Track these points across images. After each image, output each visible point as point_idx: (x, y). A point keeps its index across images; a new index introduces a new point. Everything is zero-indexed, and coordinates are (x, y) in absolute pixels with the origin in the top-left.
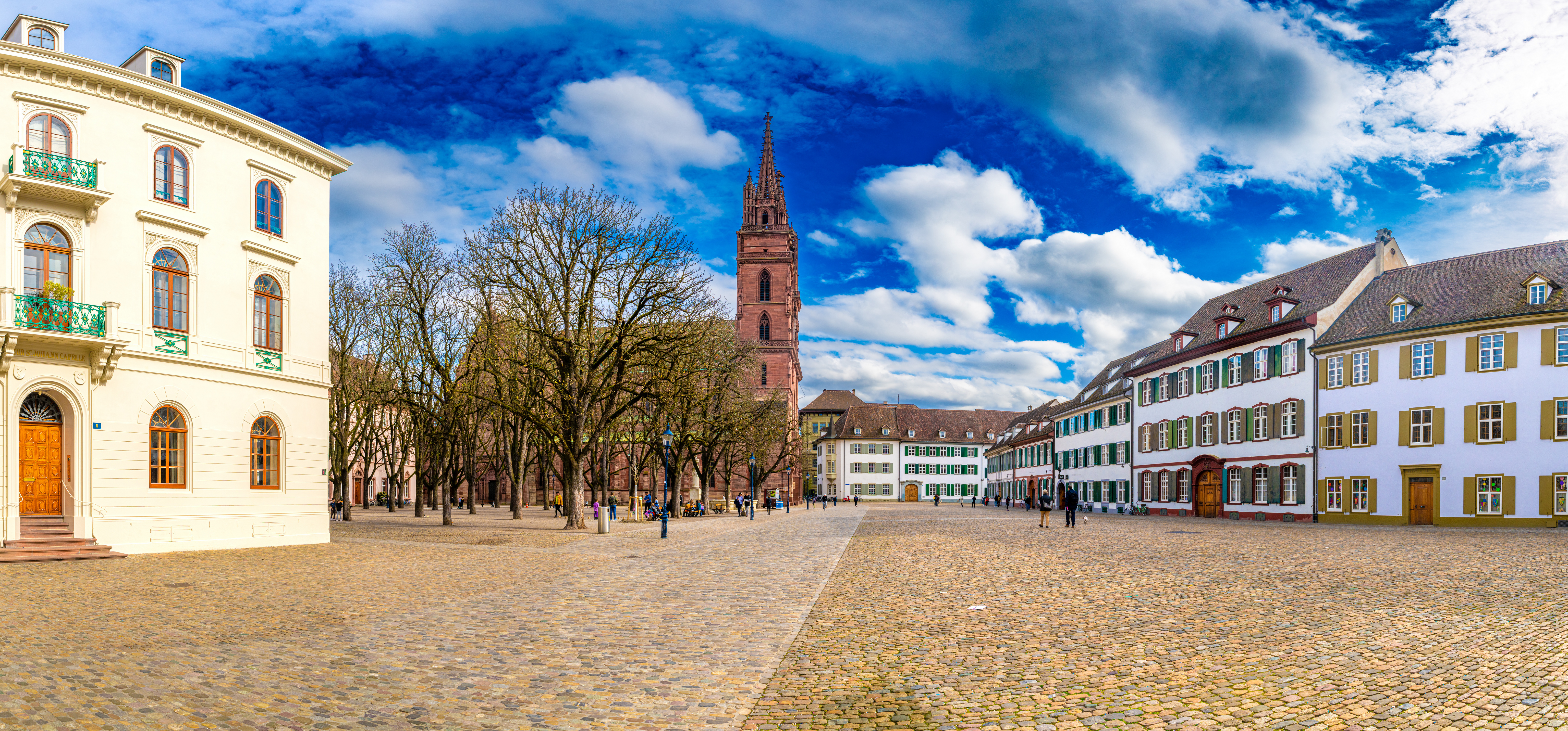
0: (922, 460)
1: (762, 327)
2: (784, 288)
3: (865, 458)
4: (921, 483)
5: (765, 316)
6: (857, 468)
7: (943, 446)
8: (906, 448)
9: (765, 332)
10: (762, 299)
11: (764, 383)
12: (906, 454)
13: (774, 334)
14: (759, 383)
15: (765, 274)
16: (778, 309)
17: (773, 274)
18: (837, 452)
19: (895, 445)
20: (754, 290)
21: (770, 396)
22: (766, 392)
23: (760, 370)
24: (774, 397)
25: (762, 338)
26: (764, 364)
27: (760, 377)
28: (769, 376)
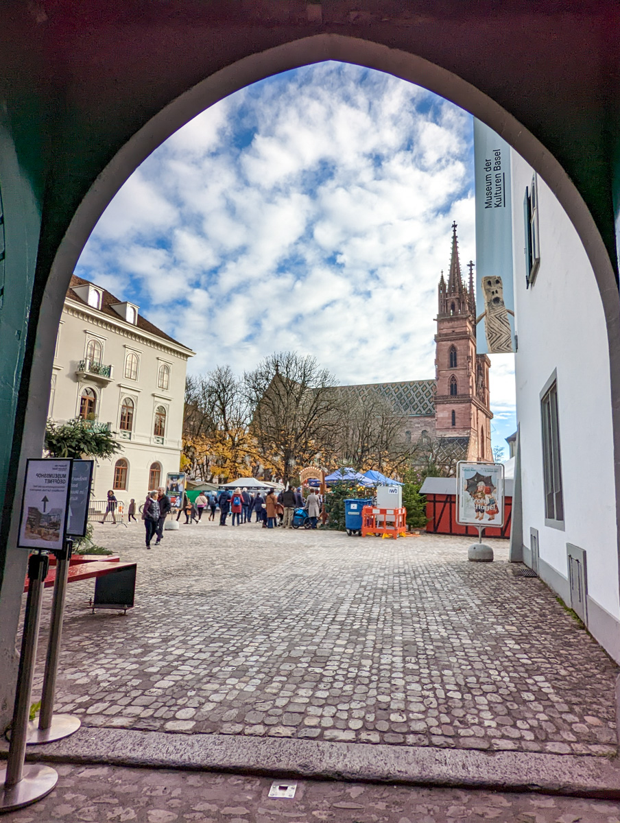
2: (466, 357)
5: (453, 378)
9: (453, 389)
10: (452, 366)
11: (454, 424)
13: (460, 390)
14: (451, 424)
15: (453, 348)
16: (462, 372)
17: (458, 348)
20: (446, 360)
21: (458, 433)
22: (455, 431)
23: (451, 415)
24: (460, 434)
25: (452, 393)
26: (453, 412)
27: (451, 421)
28: (456, 420)
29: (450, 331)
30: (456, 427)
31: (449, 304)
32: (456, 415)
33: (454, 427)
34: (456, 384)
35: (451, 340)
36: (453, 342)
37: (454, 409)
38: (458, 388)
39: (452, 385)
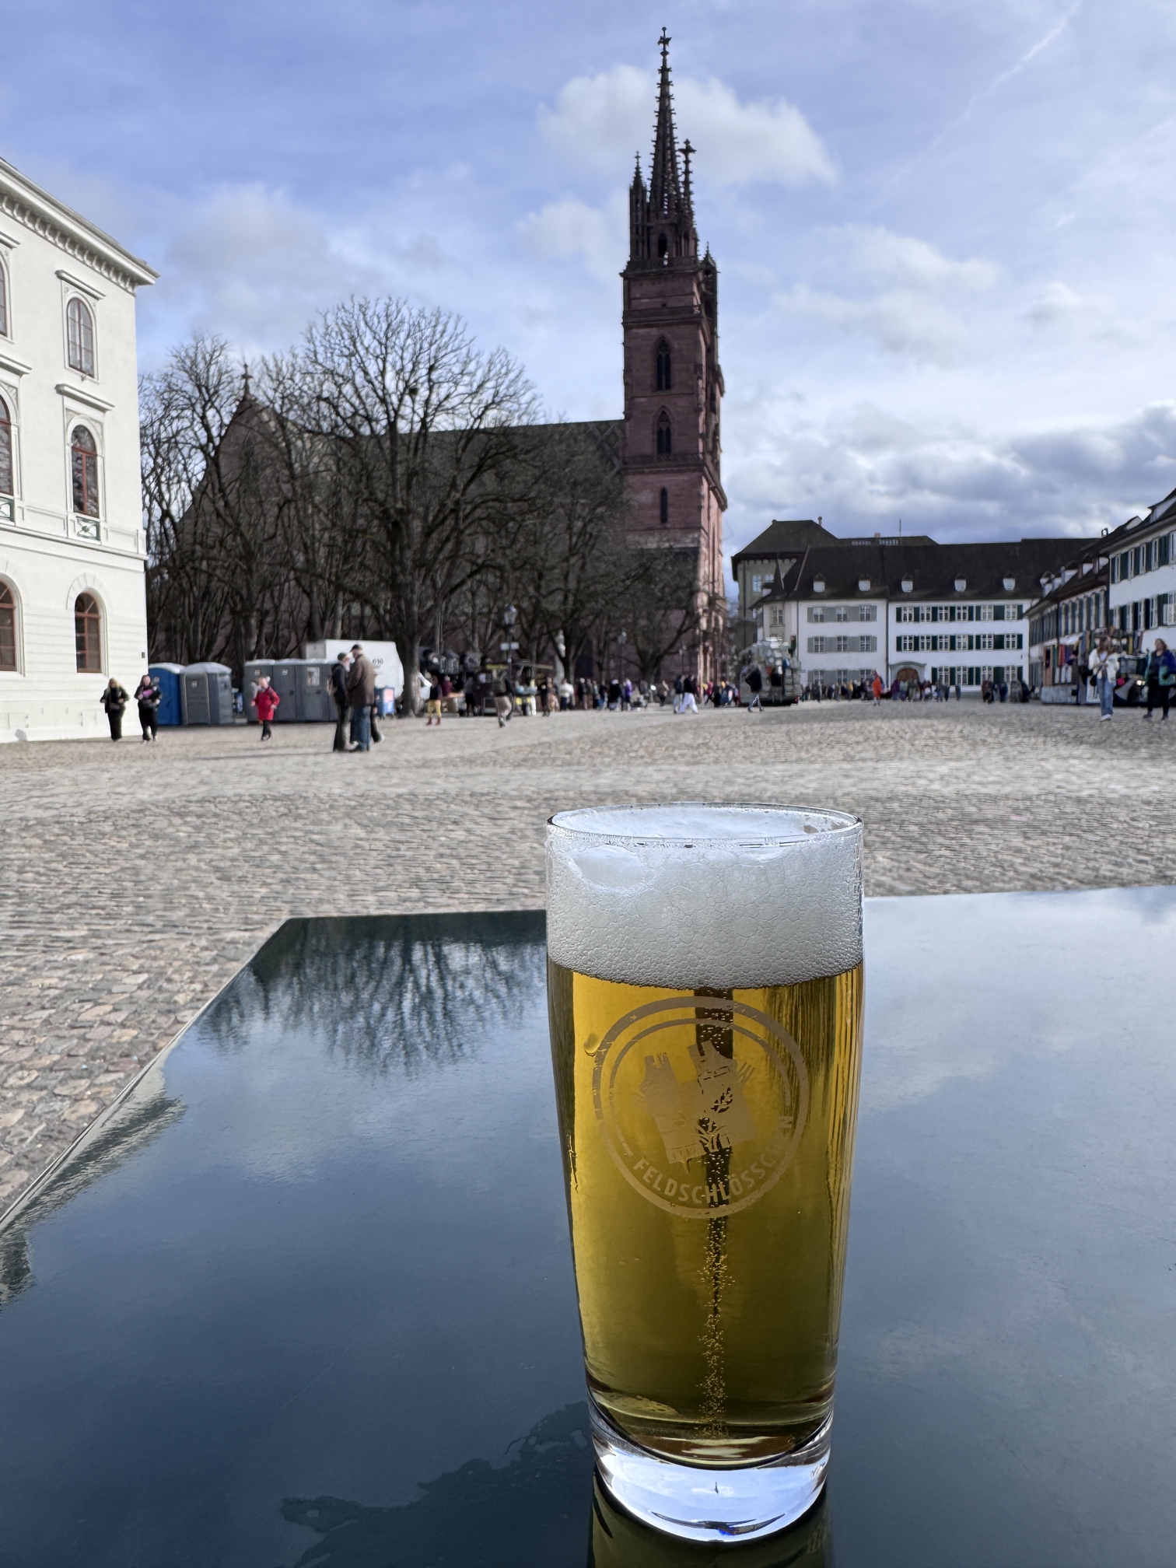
0: (925, 629)
1: (660, 432)
2: (692, 367)
3: (831, 630)
4: (922, 666)
5: (663, 416)
6: (818, 645)
7: (961, 604)
8: (899, 611)
9: (664, 441)
10: (659, 387)
11: (664, 518)
12: (899, 619)
13: (678, 444)
14: (658, 521)
15: (663, 345)
16: (682, 402)
17: (675, 345)
18: (786, 620)
19: (880, 605)
20: (648, 375)
21: (674, 540)
22: (668, 534)
23: (658, 500)
24: (679, 542)
25: (660, 450)
26: (664, 493)
27: (657, 512)
28: (670, 510)
29: (657, 303)
30: (668, 525)
31: (654, 239)
32: (670, 499)
33: (665, 525)
34: (668, 431)
35: (657, 326)
36: (664, 331)
37: (666, 485)
38: (674, 437)
39: (661, 430)
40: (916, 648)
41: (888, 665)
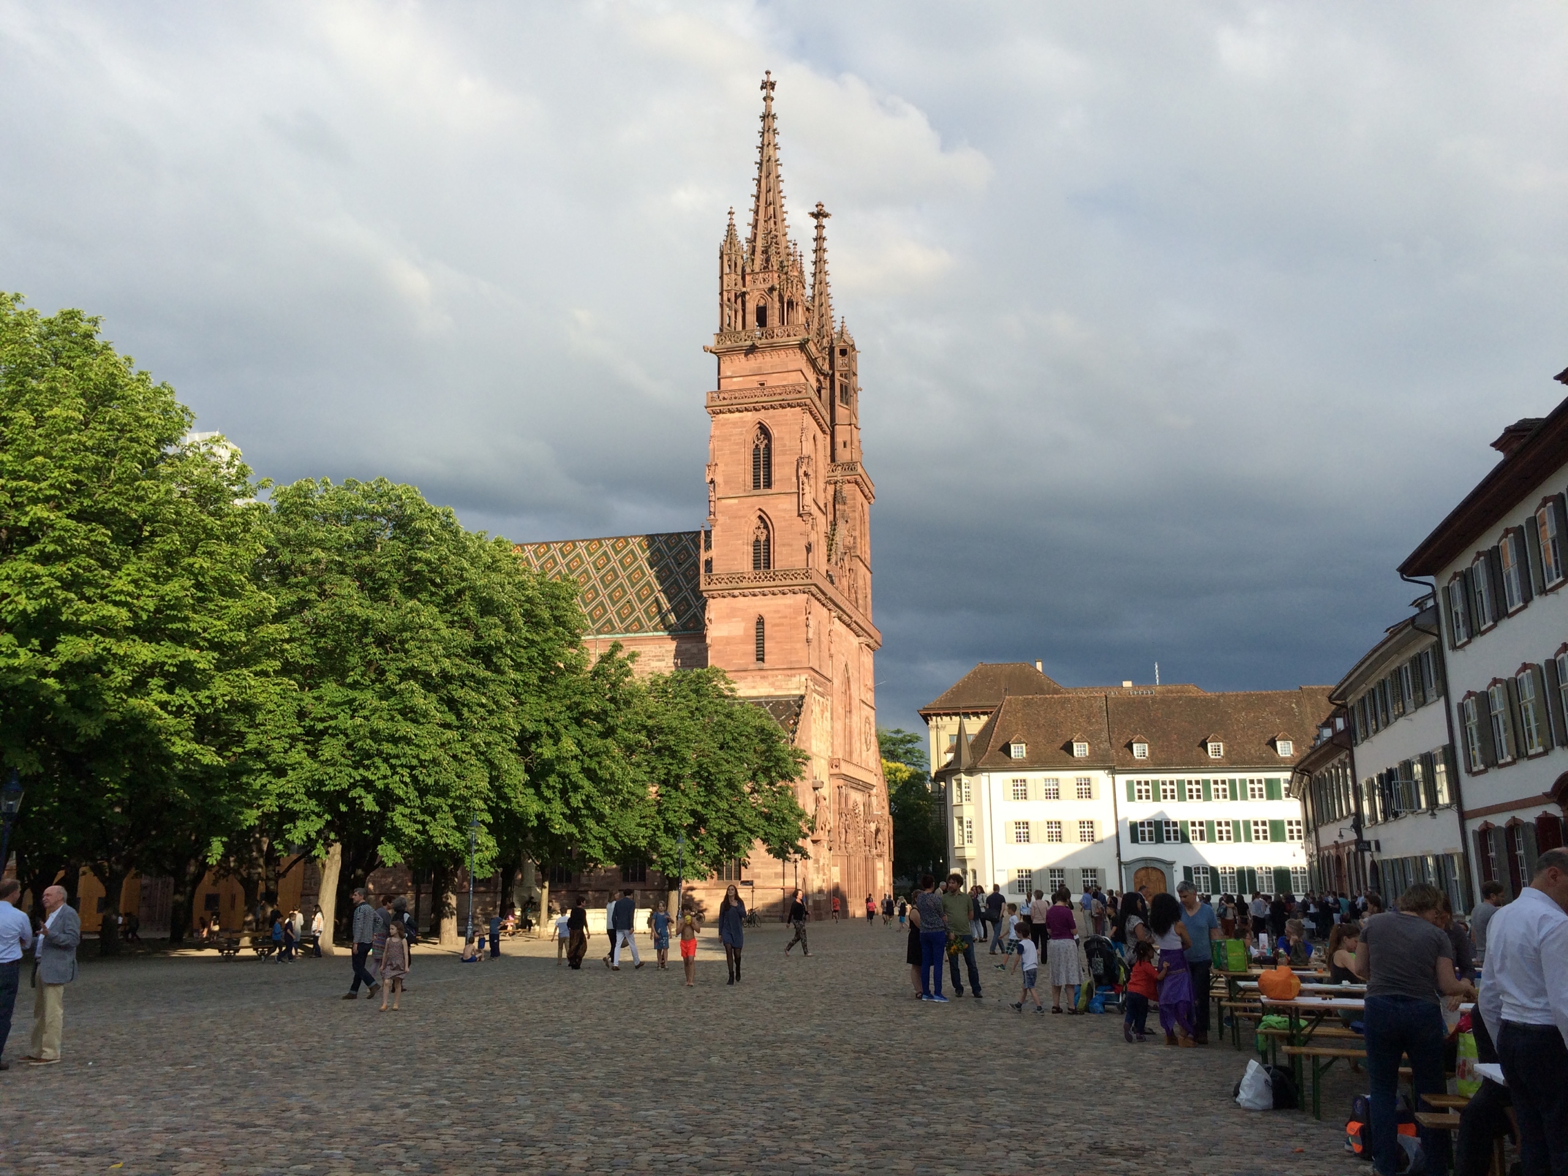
0: (1170, 810)
1: (757, 544)
3: (1038, 811)
4: (1171, 864)
5: (763, 522)
6: (1021, 831)
8: (1130, 784)
9: (762, 553)
10: (757, 486)
12: (1131, 798)
13: (782, 557)
14: (752, 659)
15: (762, 434)
16: (786, 504)
17: (775, 433)
18: (978, 796)
20: (739, 467)
21: (772, 685)
22: (763, 677)
23: (753, 632)
24: (780, 688)
25: (756, 566)
26: (761, 622)
27: (752, 648)
28: (769, 644)
29: (753, 382)
30: (765, 665)
31: (751, 306)
32: (768, 630)
33: (760, 664)
34: (768, 540)
35: (756, 410)
36: (761, 416)
37: (762, 612)
38: (776, 549)
39: (757, 541)
40: (1160, 840)
41: (1120, 863)
